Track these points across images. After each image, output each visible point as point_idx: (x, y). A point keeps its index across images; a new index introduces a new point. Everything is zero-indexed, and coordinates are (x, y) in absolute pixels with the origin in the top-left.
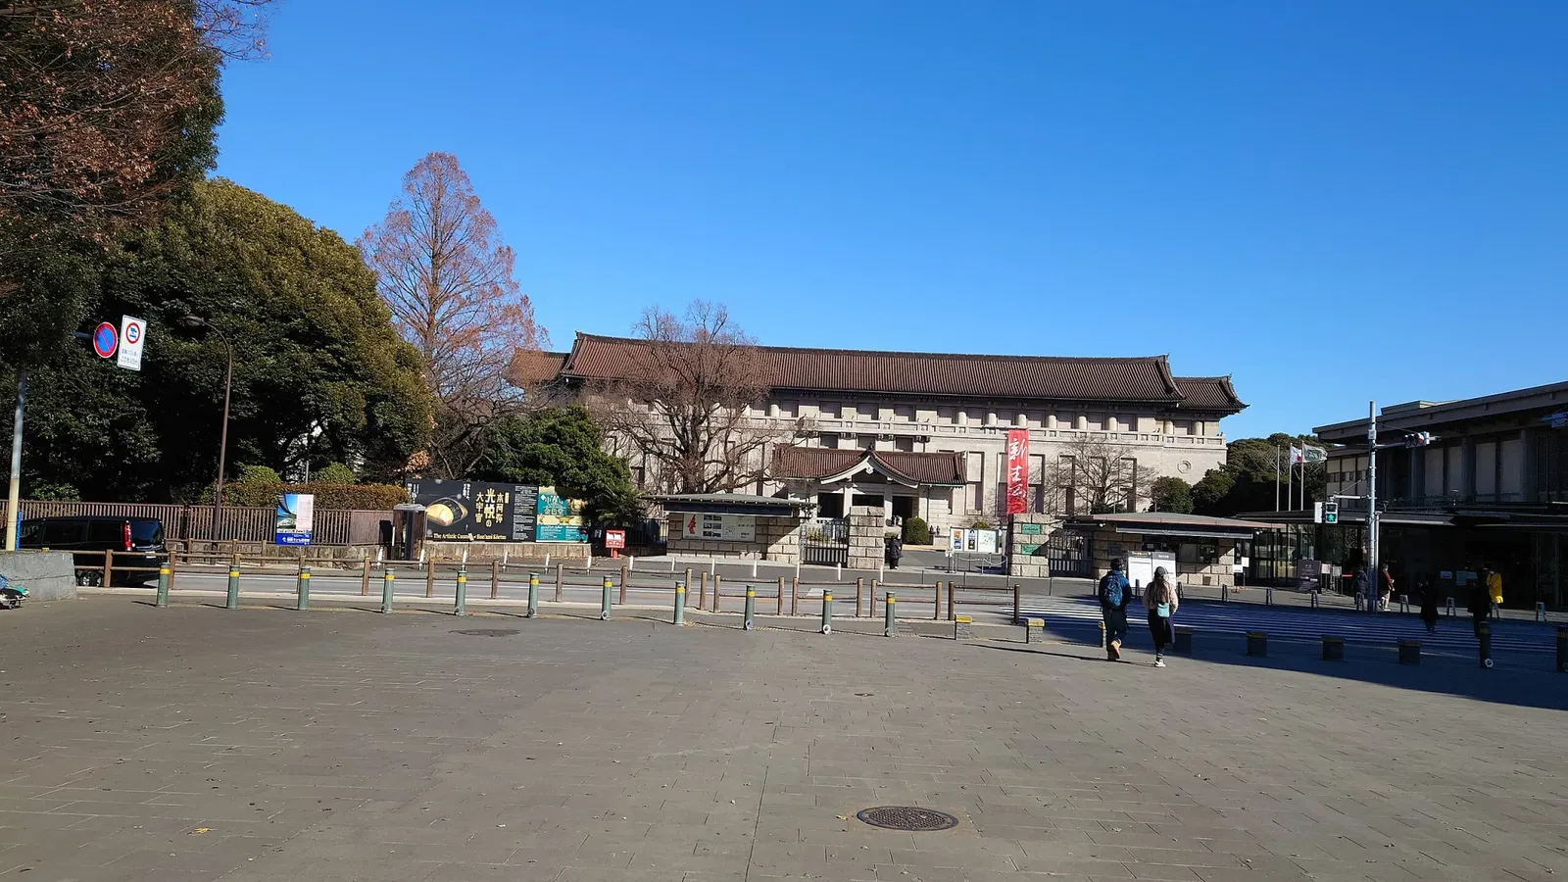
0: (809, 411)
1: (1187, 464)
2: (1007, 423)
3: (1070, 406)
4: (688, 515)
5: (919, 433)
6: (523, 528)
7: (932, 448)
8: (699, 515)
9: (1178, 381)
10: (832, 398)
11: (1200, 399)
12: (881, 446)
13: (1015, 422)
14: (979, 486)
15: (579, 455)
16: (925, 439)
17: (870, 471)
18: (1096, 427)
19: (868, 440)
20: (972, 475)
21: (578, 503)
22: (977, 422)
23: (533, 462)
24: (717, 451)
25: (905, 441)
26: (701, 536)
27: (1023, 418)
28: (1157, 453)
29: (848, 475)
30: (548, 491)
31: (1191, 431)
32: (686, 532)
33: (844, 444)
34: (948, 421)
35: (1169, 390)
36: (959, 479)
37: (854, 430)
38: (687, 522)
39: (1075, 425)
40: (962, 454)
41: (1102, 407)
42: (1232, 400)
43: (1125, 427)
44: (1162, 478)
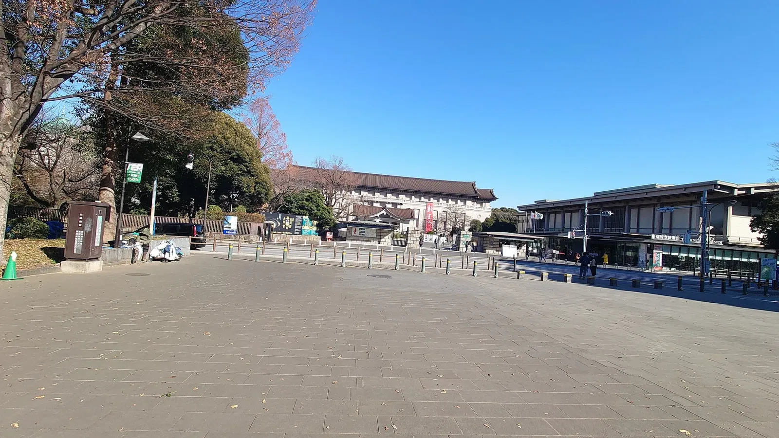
0: (364, 194)
1: (480, 216)
2: (427, 200)
3: (446, 196)
4: (354, 228)
5: (400, 202)
6: (297, 230)
7: (403, 207)
8: (358, 228)
9: (478, 190)
10: (372, 189)
11: (484, 196)
12: (388, 206)
13: (429, 200)
14: (418, 220)
16: (401, 204)
17: (385, 214)
18: (454, 203)
19: (384, 204)
20: (416, 217)
21: (316, 222)
22: (418, 200)
23: (302, 207)
24: (337, 206)
25: (395, 205)
26: (358, 235)
27: (432, 199)
28: (471, 212)
29: (378, 215)
30: (306, 218)
31: (482, 205)
32: (353, 234)
33: (375, 205)
34: (408, 199)
35: (476, 192)
36: (412, 218)
37: (379, 200)
38: (353, 230)
39: (448, 202)
40: (414, 209)
41: (456, 197)
42: (494, 196)
43: (462, 203)
44: (473, 220)
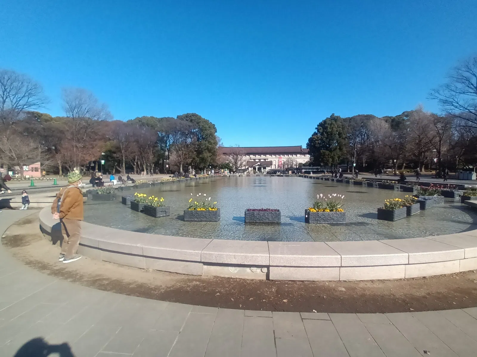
0: (251, 156)
1: (303, 161)
2: (279, 156)
3: (288, 153)
7: (269, 160)
9: (303, 149)
10: (255, 154)
12: (262, 160)
13: (280, 156)
14: (275, 165)
15: (229, 166)
16: (268, 159)
17: (260, 164)
18: (291, 156)
19: (260, 160)
21: (229, 170)
22: (275, 156)
23: (225, 167)
24: (239, 163)
25: (265, 159)
27: (281, 155)
28: (300, 159)
29: (257, 165)
30: (226, 169)
31: (305, 156)
33: (257, 160)
34: (271, 156)
36: (271, 164)
37: (258, 158)
39: (288, 156)
40: (273, 161)
41: (292, 153)
43: (295, 156)
44: (300, 163)
